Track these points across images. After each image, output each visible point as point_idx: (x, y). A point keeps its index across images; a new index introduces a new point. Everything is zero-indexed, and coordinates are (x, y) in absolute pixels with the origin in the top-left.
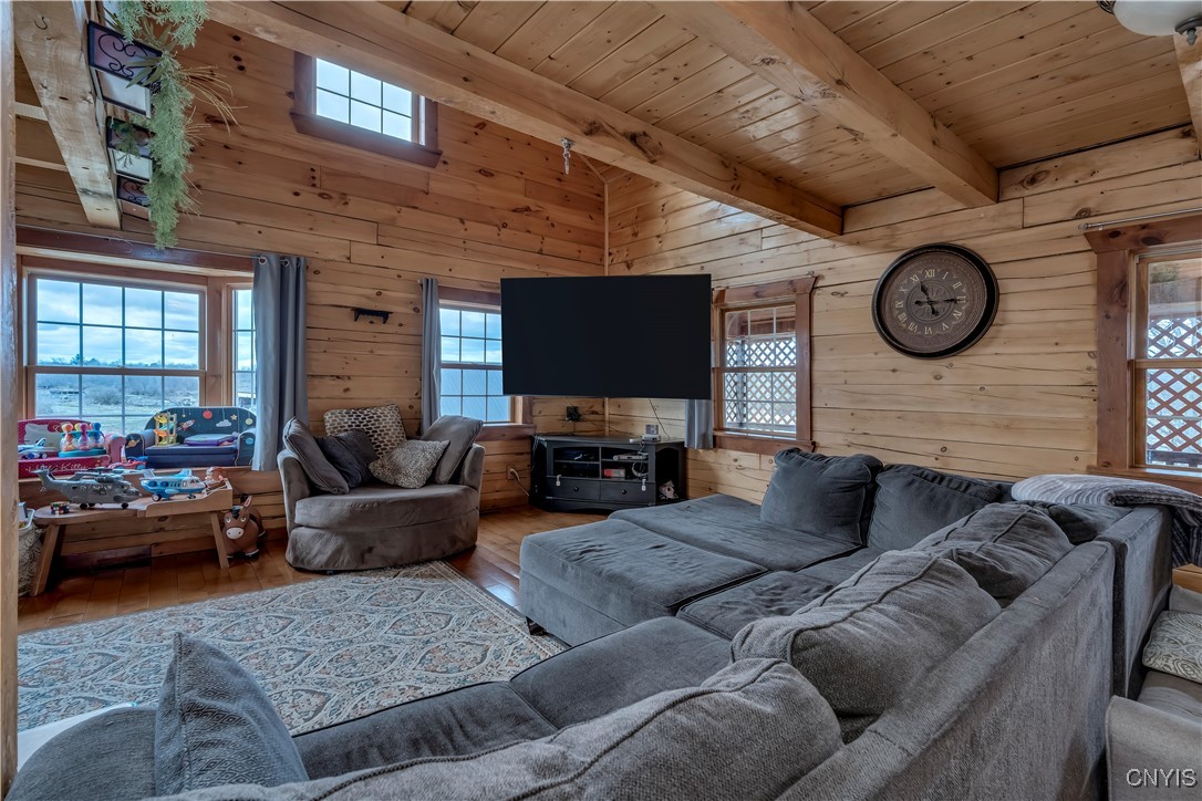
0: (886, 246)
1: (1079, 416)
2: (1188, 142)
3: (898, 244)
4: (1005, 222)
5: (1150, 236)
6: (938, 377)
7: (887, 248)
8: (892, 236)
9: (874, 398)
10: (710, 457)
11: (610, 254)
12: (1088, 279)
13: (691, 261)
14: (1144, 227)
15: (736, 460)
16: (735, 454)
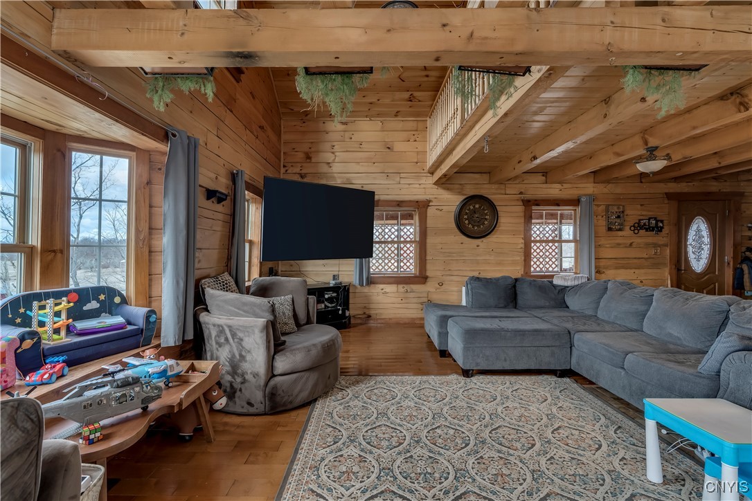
0: (459, 193)
1: (519, 258)
2: (544, 178)
3: (464, 192)
4: (499, 191)
5: (538, 202)
6: (478, 246)
7: (460, 193)
8: (462, 189)
9: (454, 255)
10: (366, 290)
11: (284, 166)
12: (522, 214)
13: (354, 182)
14: (536, 200)
15: (382, 289)
16: (381, 286)
